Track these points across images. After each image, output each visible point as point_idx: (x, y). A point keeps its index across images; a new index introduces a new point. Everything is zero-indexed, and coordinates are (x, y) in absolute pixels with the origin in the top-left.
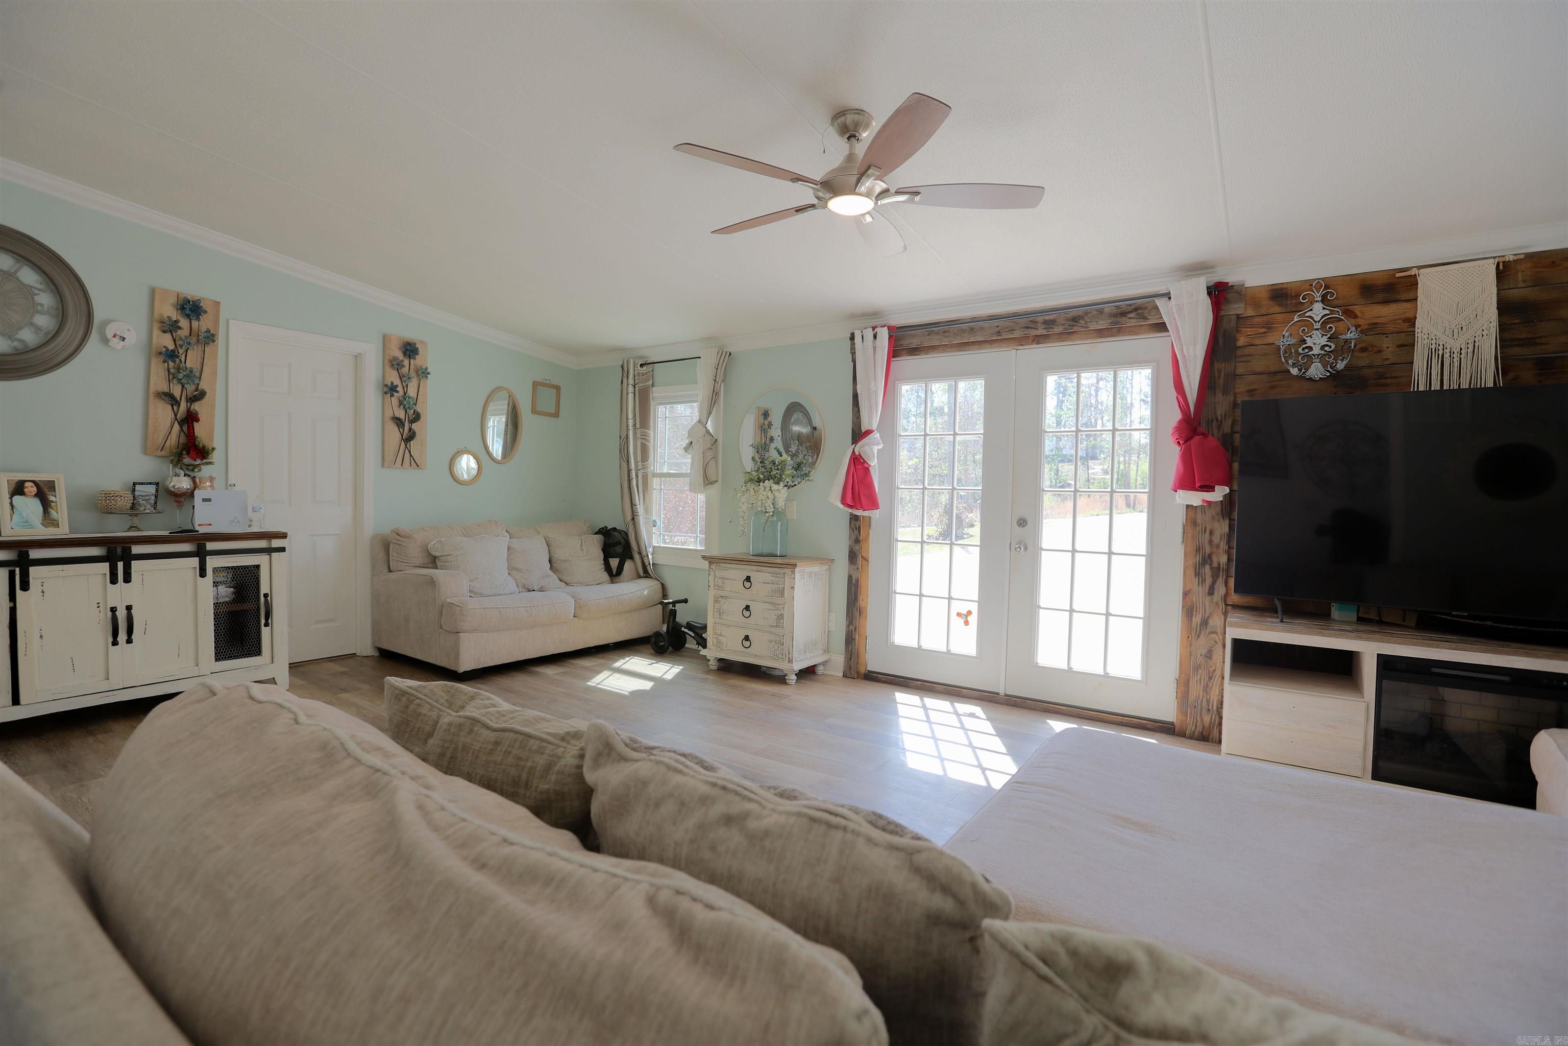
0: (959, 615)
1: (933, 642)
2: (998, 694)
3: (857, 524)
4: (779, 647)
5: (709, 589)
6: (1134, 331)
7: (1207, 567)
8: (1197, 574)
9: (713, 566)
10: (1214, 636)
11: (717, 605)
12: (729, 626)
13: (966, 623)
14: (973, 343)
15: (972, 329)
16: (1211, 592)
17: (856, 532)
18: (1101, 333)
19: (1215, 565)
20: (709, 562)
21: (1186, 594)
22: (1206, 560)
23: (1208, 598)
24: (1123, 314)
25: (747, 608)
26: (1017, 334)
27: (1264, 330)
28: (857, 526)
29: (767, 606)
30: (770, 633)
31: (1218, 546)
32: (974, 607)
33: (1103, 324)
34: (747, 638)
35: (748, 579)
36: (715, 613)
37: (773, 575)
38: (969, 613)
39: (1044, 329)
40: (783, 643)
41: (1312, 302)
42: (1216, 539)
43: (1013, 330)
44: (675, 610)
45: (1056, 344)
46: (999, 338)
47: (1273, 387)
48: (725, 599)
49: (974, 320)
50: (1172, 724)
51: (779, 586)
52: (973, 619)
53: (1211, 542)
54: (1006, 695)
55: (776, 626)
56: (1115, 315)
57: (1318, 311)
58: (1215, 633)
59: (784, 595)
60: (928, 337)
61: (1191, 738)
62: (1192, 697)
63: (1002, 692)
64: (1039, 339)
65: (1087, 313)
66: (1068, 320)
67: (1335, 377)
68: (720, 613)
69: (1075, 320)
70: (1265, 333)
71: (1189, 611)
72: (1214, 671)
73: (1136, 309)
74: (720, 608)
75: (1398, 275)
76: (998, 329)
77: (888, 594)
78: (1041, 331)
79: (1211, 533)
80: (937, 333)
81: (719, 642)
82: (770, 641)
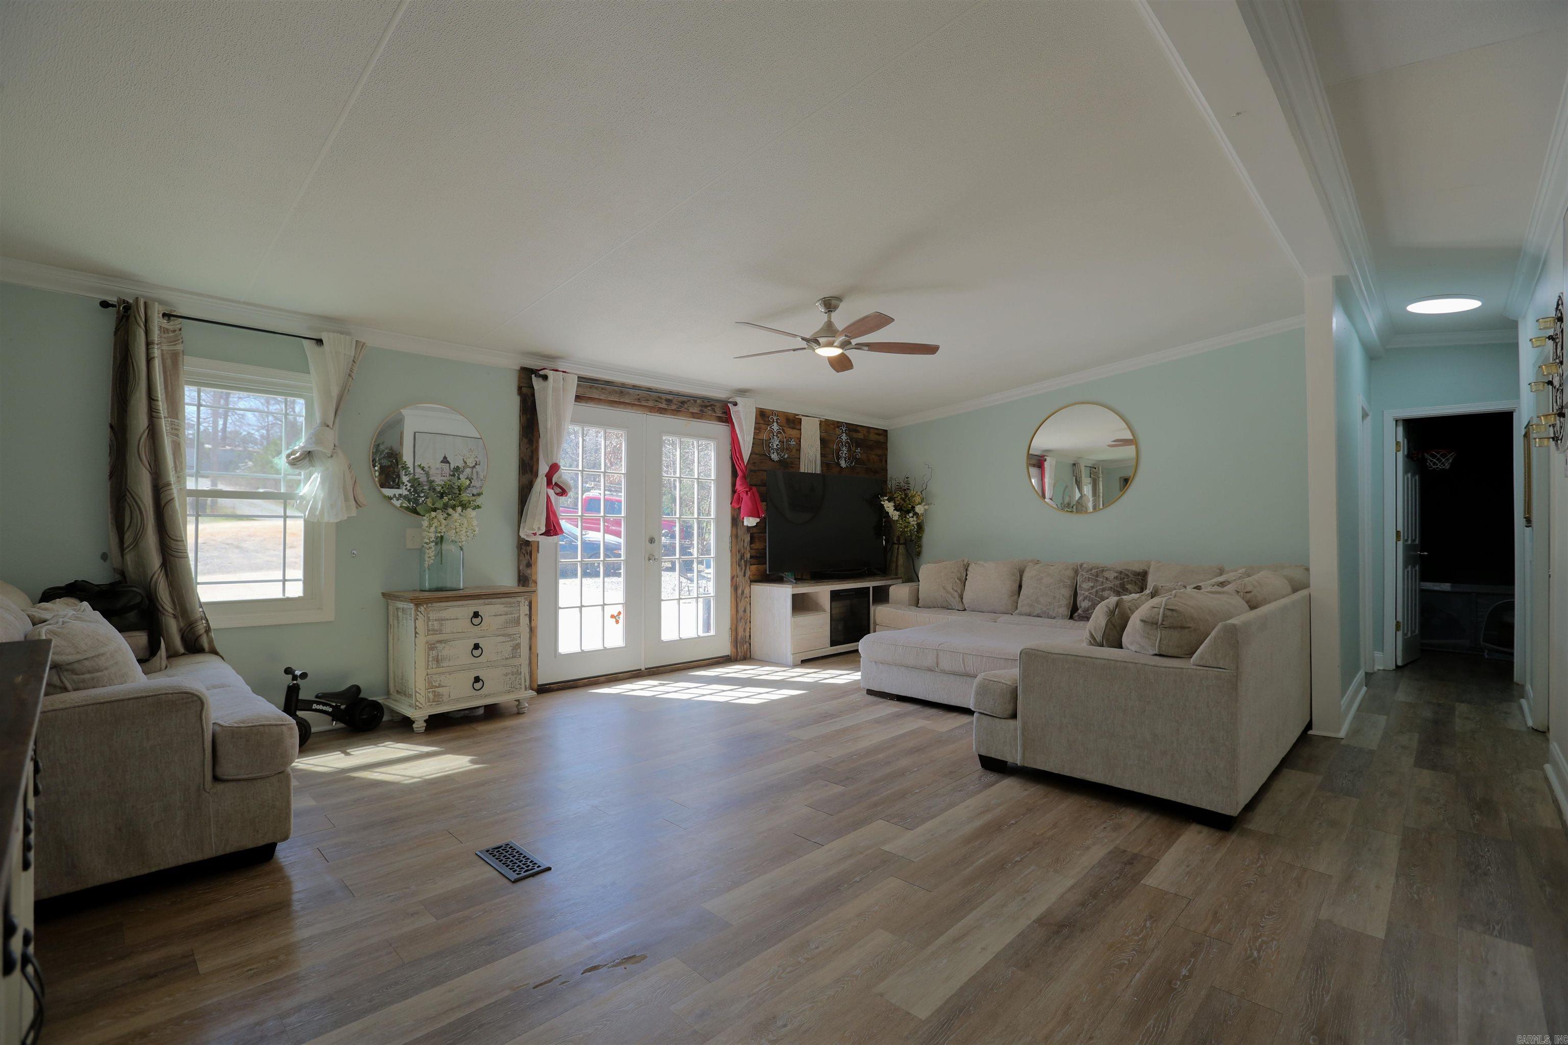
0: (612, 616)
1: (592, 644)
2: (641, 670)
3: (529, 549)
4: (516, 678)
5: (416, 637)
6: (709, 418)
7: (743, 560)
8: (739, 565)
9: (422, 609)
10: (746, 599)
11: (434, 653)
12: (450, 673)
13: (617, 622)
14: (620, 403)
15: (622, 392)
16: (744, 576)
17: (528, 557)
18: (694, 416)
19: (745, 559)
20: (415, 604)
21: (732, 578)
22: (742, 557)
23: (744, 578)
24: (706, 407)
25: (476, 646)
26: (650, 404)
27: (758, 431)
28: (529, 551)
29: (501, 639)
30: (505, 666)
31: (746, 548)
32: (620, 608)
33: (696, 410)
34: (477, 679)
35: (476, 615)
36: (430, 663)
37: (506, 605)
38: (619, 613)
39: (666, 404)
40: (521, 673)
41: (773, 421)
42: (746, 545)
43: (648, 400)
44: (297, 684)
45: (669, 416)
46: (639, 403)
47: (761, 462)
48: (445, 643)
49: (623, 385)
50: (728, 656)
51: (513, 616)
52: (622, 618)
53: (744, 546)
54: (646, 669)
55: (512, 657)
56: (702, 406)
57: (775, 427)
58: (747, 597)
59: (520, 623)
60: (590, 390)
61: (740, 660)
62: (739, 638)
63: (643, 669)
64: (662, 411)
65: (689, 401)
66: (679, 402)
67: (781, 462)
68: (437, 661)
69: (683, 403)
70: (758, 433)
71: (735, 588)
72: (747, 619)
73: (711, 405)
74: (438, 656)
75: (797, 417)
76: (638, 397)
77: (556, 608)
78: (663, 406)
79: (744, 542)
80: (597, 388)
81: (437, 695)
82: (506, 675)
